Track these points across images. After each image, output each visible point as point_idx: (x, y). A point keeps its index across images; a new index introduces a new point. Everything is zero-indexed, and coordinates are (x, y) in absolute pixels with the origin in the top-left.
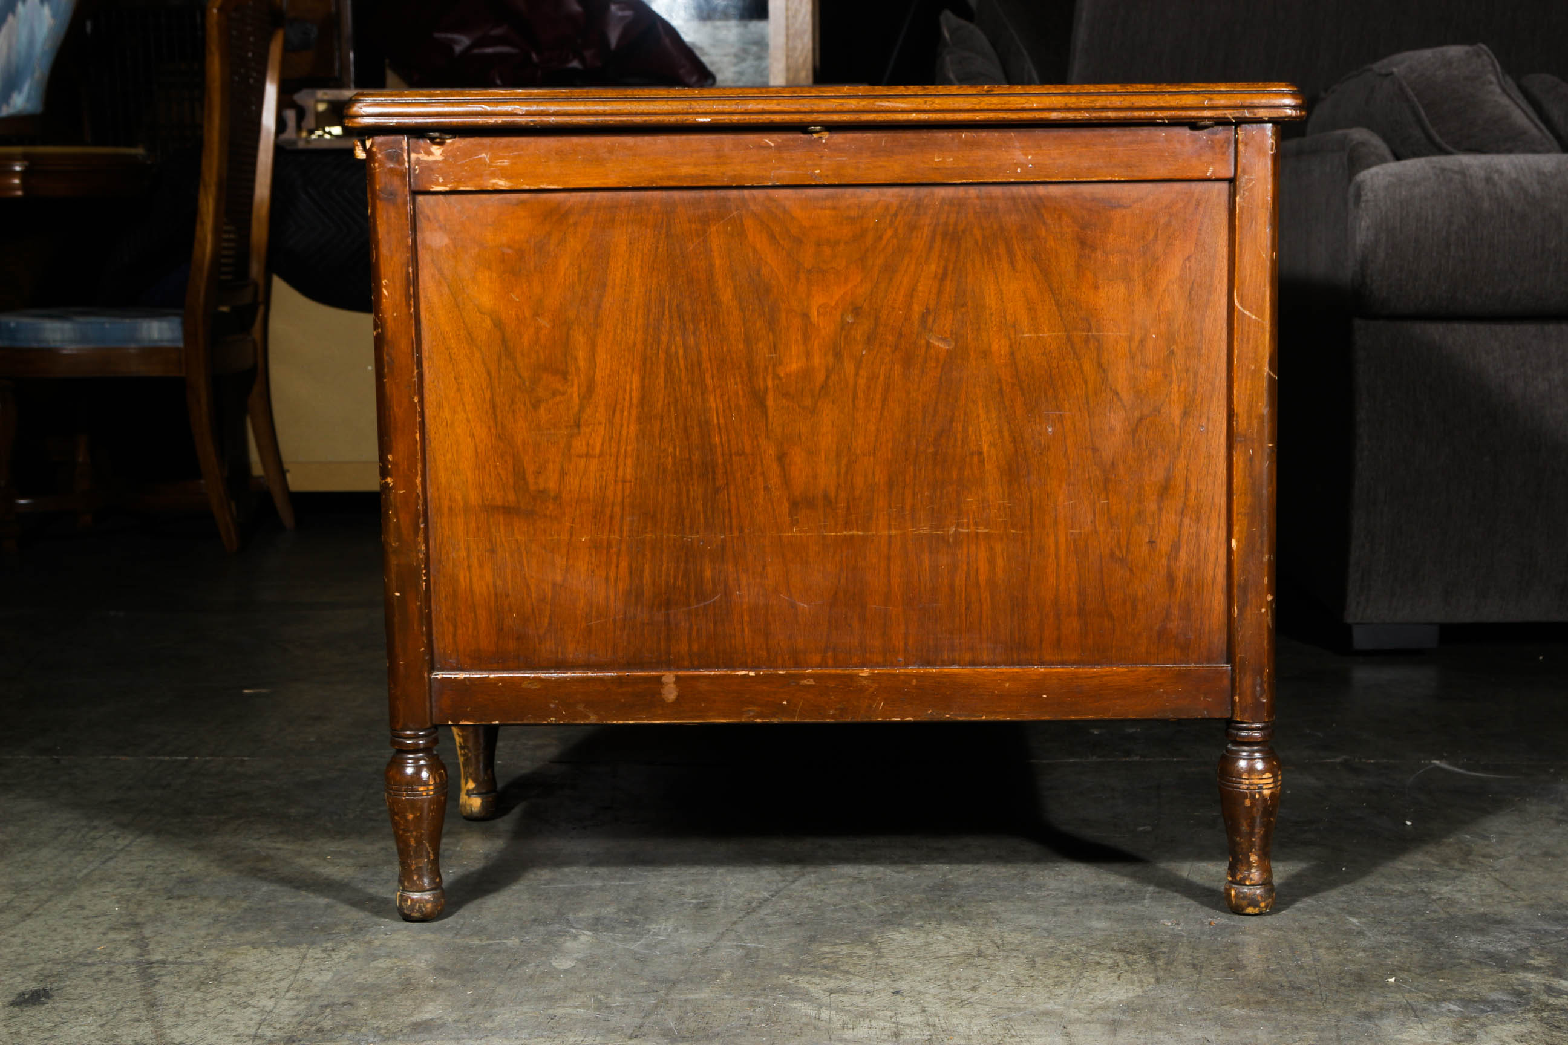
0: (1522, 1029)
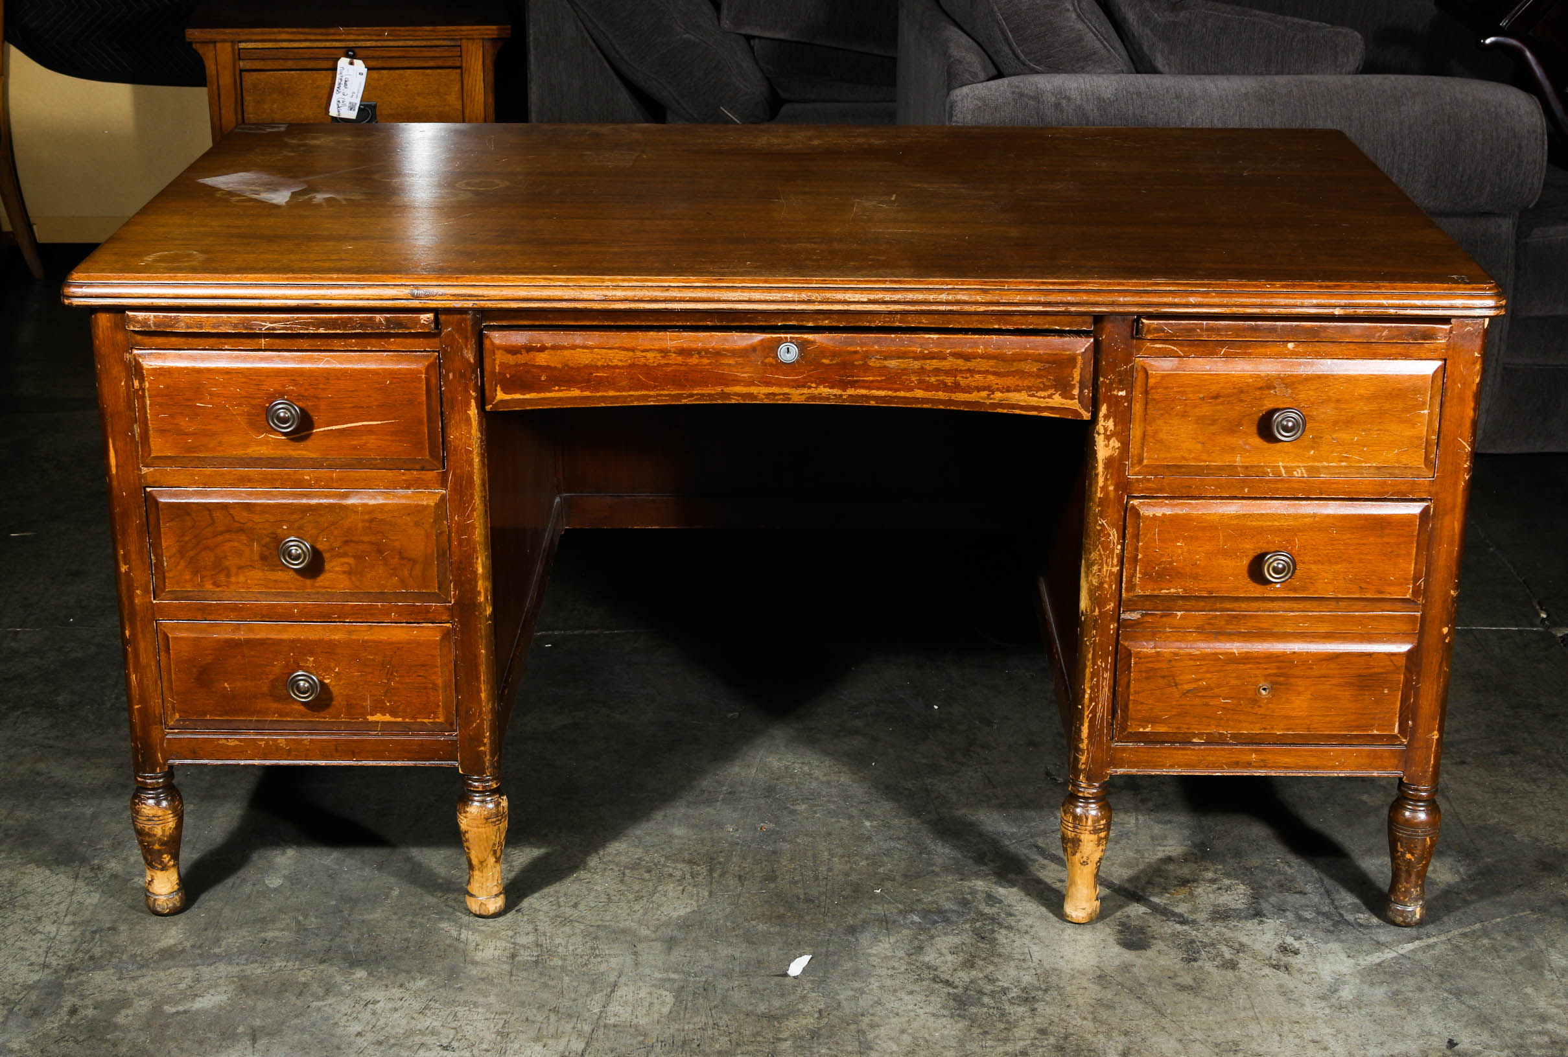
0: (957, 940)
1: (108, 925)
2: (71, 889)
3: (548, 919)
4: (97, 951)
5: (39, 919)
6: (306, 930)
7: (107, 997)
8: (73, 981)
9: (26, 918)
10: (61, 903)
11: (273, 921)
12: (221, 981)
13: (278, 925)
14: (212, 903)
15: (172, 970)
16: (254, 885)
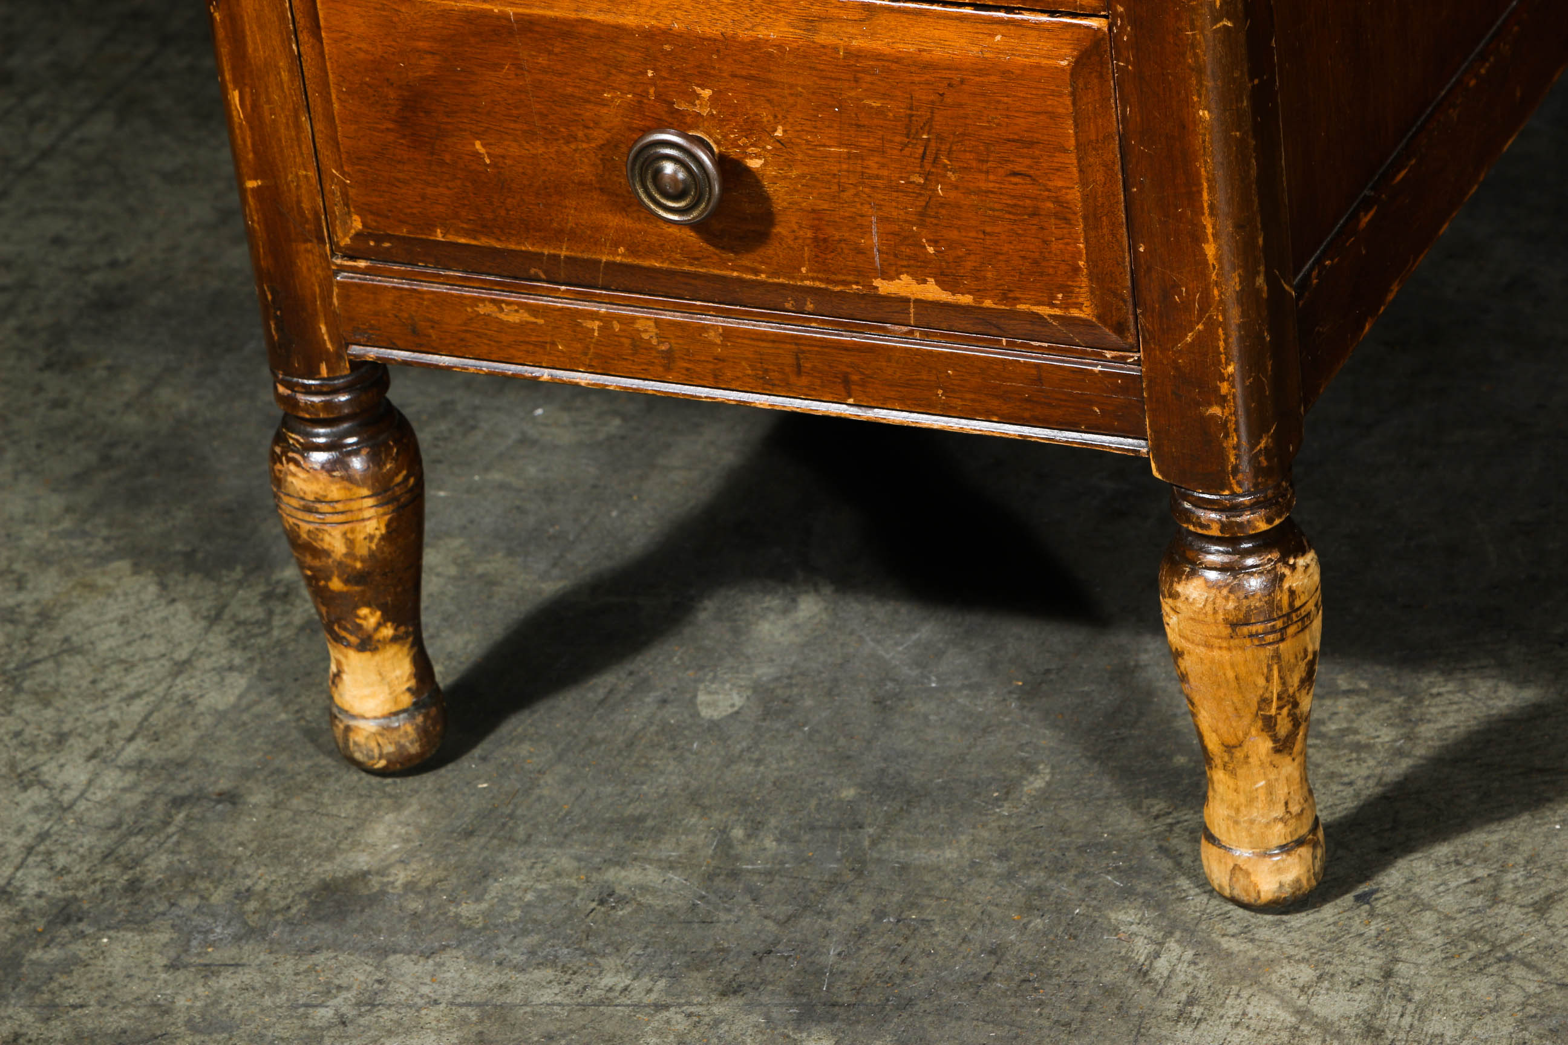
1: (224, 785)
2: (182, 654)
3: (1440, 940)
4: (157, 865)
5: (61, 738)
6: (734, 875)
7: (115, 1021)
8: (55, 953)
9: (30, 732)
10: (138, 695)
11: (658, 833)
12: (431, 1015)
13: (668, 849)
14: (525, 748)
15: (319, 958)
16: (664, 702)
